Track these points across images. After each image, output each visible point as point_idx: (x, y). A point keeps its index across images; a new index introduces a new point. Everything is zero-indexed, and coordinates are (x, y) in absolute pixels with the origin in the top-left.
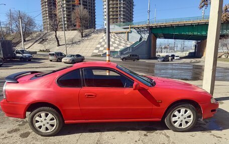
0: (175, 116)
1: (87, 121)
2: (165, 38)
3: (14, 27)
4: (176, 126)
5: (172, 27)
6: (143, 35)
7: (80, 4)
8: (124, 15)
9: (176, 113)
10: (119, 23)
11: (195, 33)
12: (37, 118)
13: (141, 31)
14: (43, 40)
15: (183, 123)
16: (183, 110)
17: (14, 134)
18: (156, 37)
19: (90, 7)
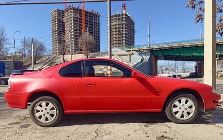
0: (175, 106)
1: (86, 111)
2: (166, 60)
3: (26, 52)
4: (177, 117)
5: (171, 49)
6: (144, 57)
7: (86, 31)
8: (126, 40)
9: (177, 103)
10: (121, 47)
11: (195, 54)
12: (38, 108)
13: (142, 53)
14: (52, 63)
15: (185, 114)
16: (183, 100)
17: (15, 126)
18: (157, 58)
19: (95, 35)
